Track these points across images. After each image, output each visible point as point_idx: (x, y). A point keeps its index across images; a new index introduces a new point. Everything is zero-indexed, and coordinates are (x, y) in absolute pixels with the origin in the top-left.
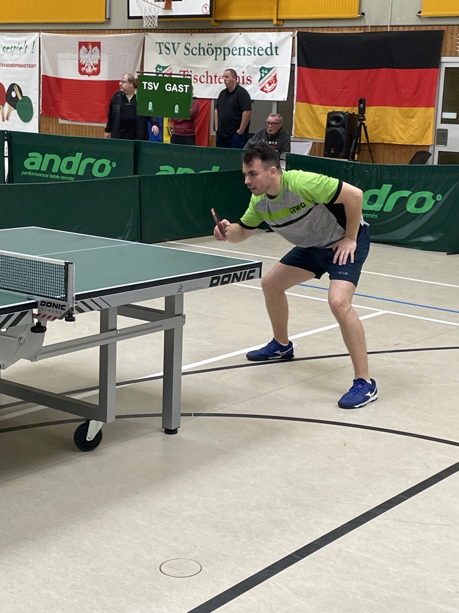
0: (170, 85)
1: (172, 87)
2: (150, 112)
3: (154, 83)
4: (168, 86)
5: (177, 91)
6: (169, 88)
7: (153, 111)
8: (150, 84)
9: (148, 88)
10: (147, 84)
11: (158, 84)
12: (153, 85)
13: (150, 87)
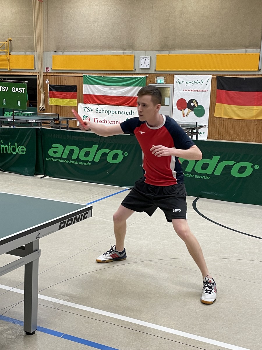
0: (15, 88)
1: (15, 89)
2: (4, 105)
3: (5, 87)
4: (13, 89)
5: (18, 92)
6: (14, 90)
7: (6, 105)
8: (3, 88)
9: (3, 90)
10: (2, 88)
11: (8, 87)
12: (5, 89)
13: (4, 90)
